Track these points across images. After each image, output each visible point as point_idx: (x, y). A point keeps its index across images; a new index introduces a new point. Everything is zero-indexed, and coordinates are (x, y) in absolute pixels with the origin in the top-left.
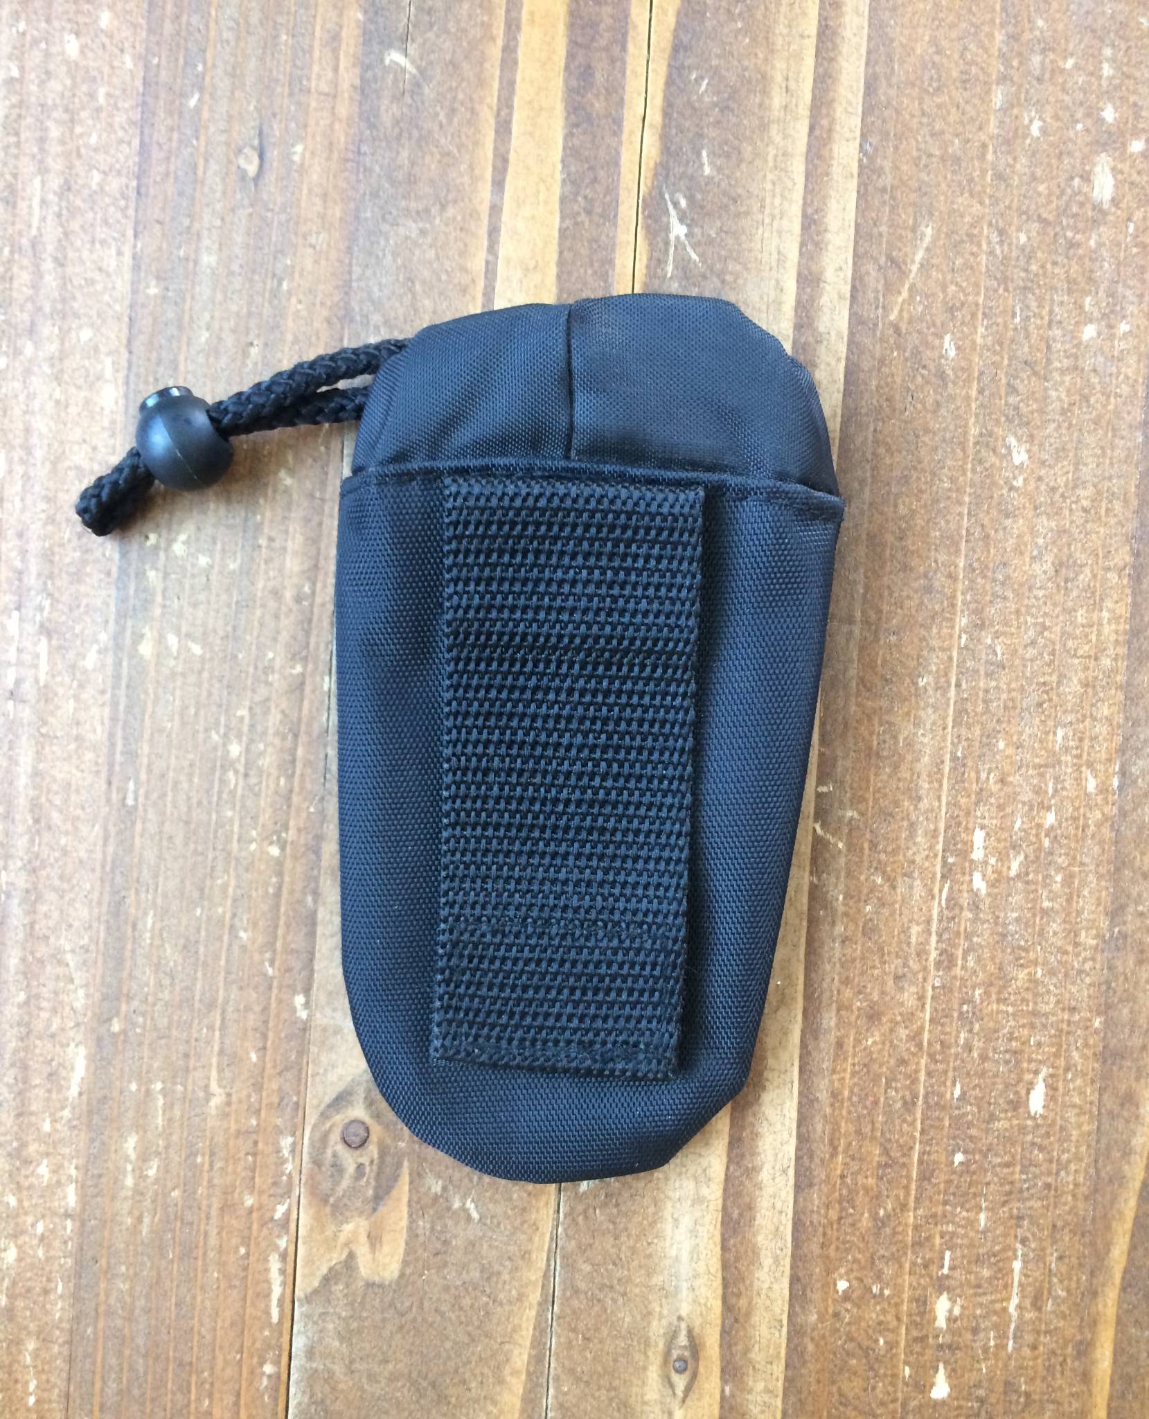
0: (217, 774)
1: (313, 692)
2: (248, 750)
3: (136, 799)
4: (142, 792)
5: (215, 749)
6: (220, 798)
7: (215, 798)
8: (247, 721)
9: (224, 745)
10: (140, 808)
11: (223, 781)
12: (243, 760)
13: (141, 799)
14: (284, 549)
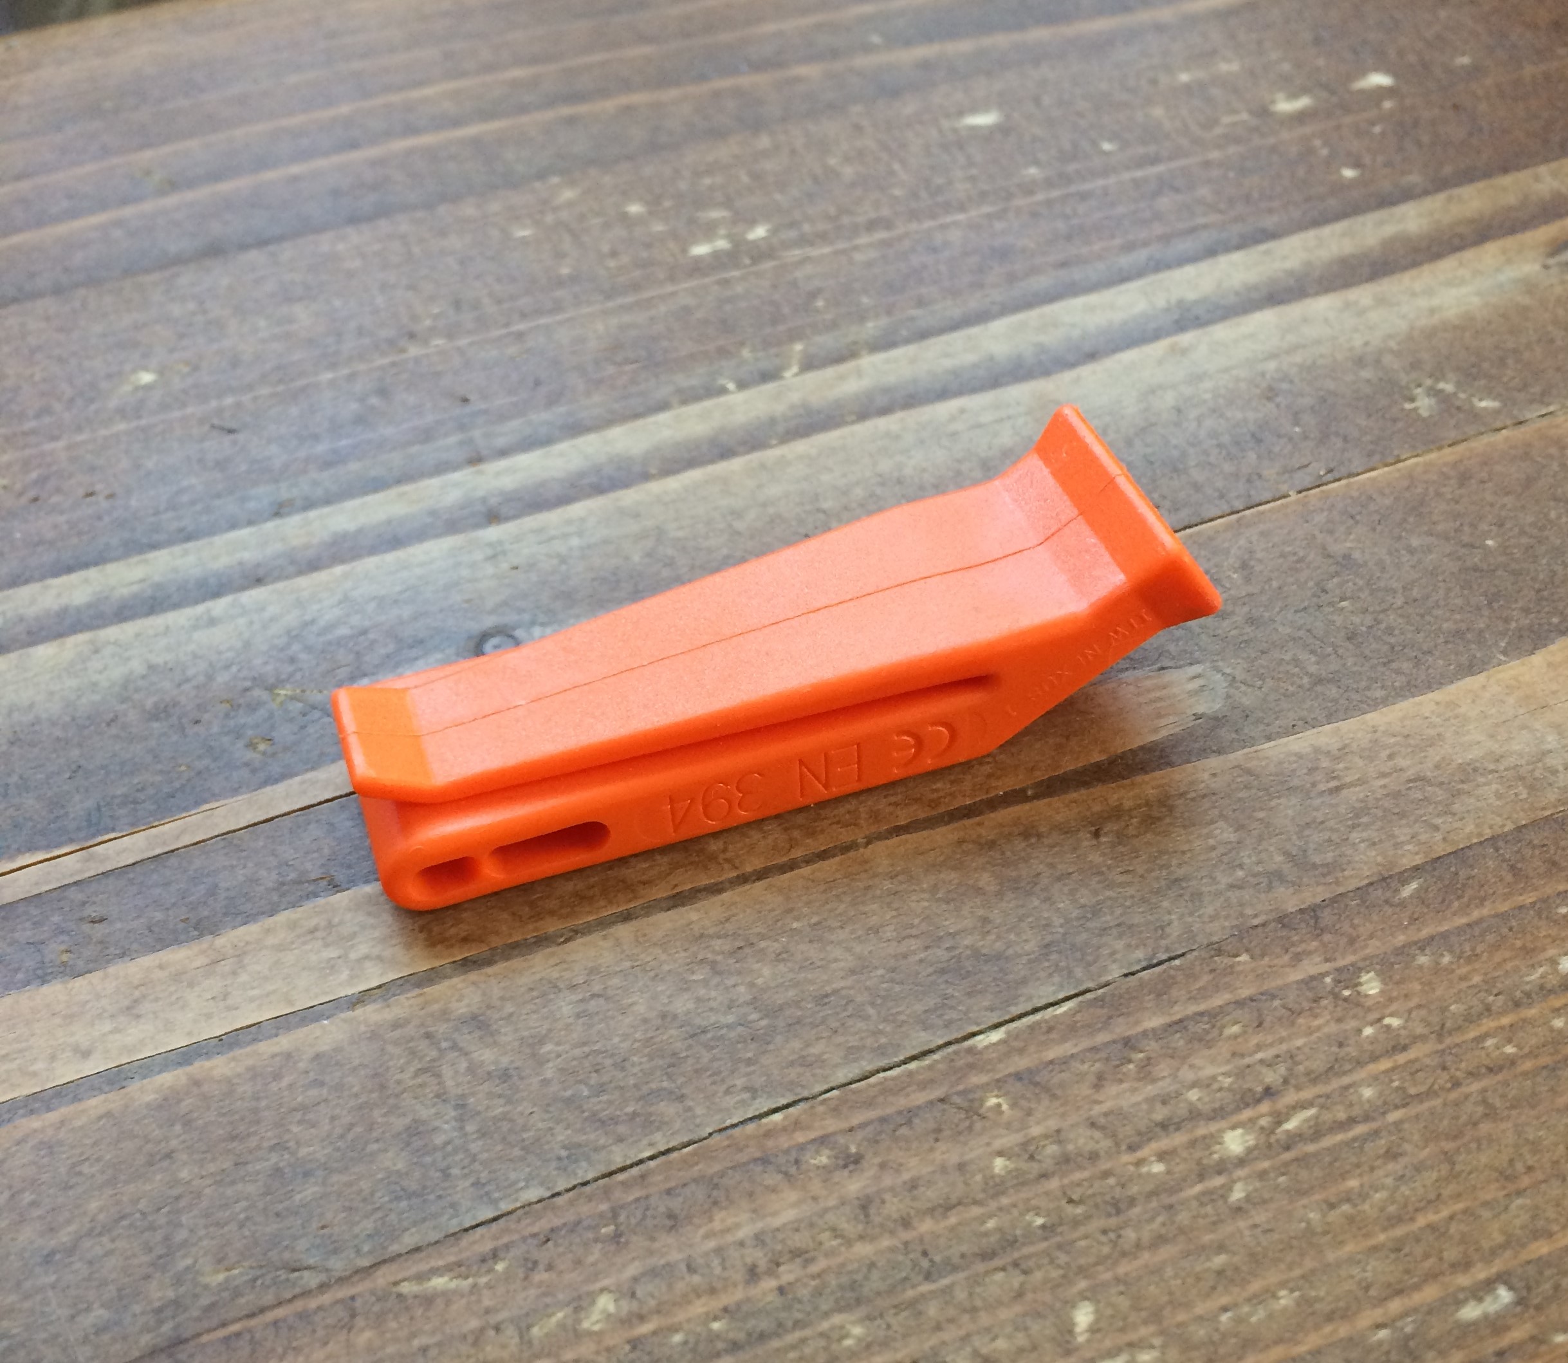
0: (1311, 1148)
1: (1021, 1051)
2: (1218, 1113)
3: (1489, 1285)
4: (1463, 1280)
5: (1262, 1175)
6: (1352, 1121)
7: (1360, 1129)
8: (1164, 1143)
9: (1241, 1162)
10: (1496, 1267)
11: (1317, 1132)
12: (1247, 1114)
13: (1481, 1273)
14: (759, 1239)
